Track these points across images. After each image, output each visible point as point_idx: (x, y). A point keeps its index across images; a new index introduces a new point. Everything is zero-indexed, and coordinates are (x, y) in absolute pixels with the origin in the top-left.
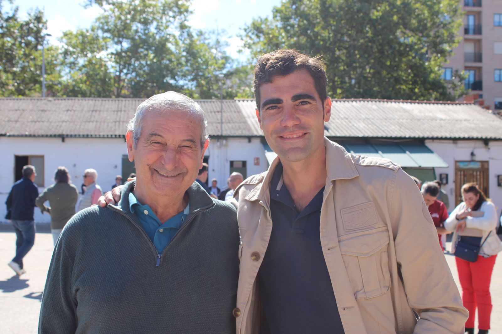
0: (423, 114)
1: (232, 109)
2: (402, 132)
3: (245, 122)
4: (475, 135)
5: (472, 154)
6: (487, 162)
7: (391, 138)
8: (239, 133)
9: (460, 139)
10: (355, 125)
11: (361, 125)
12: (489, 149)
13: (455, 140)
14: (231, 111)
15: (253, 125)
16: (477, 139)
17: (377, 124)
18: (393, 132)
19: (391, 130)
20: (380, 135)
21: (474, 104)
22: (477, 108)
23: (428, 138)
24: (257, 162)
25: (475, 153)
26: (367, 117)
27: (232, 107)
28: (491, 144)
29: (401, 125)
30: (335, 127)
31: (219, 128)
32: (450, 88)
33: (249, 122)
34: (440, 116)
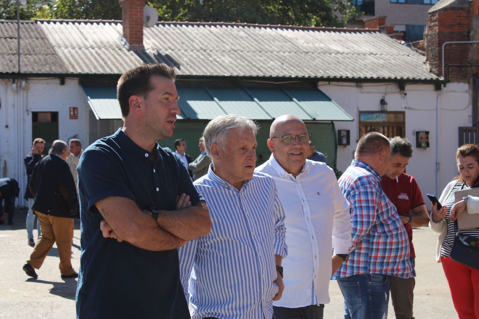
0: (311, 45)
1: (32, 34)
2: (285, 70)
3: (54, 54)
4: (386, 74)
5: (383, 102)
6: (403, 113)
7: (271, 78)
8: (46, 70)
9: (366, 80)
10: (218, 60)
11: (227, 60)
12: (405, 94)
13: (359, 82)
14: (31, 37)
15: (67, 58)
16: (389, 81)
17: (250, 59)
18: (273, 70)
19: (270, 68)
20: (254, 73)
21: (380, 31)
22: (384, 37)
23: (322, 79)
24: (74, 114)
25: (387, 100)
26: (233, 47)
27: (32, 31)
28: (408, 88)
29: (282, 60)
30: (189, 62)
31: (15, 62)
32: (335, 10)
33: (61, 54)
34: (335, 47)
